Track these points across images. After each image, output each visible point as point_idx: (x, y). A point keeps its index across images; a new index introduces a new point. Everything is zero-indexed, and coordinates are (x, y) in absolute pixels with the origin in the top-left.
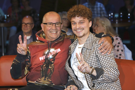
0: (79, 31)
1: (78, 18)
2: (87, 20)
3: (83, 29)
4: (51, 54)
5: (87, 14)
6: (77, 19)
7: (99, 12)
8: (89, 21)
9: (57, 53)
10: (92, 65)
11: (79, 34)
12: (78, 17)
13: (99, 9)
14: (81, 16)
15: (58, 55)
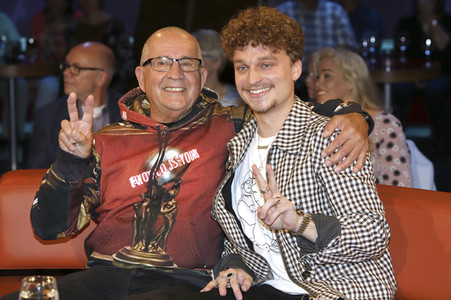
0: (258, 92)
1: (255, 50)
2: (283, 58)
3: (272, 86)
4: (168, 166)
5: (285, 38)
6: (251, 55)
7: (330, 31)
8: (293, 61)
9: (187, 165)
10: (301, 203)
11: (258, 102)
12: (253, 45)
13: (329, 21)
14: (266, 44)
15: (189, 170)
